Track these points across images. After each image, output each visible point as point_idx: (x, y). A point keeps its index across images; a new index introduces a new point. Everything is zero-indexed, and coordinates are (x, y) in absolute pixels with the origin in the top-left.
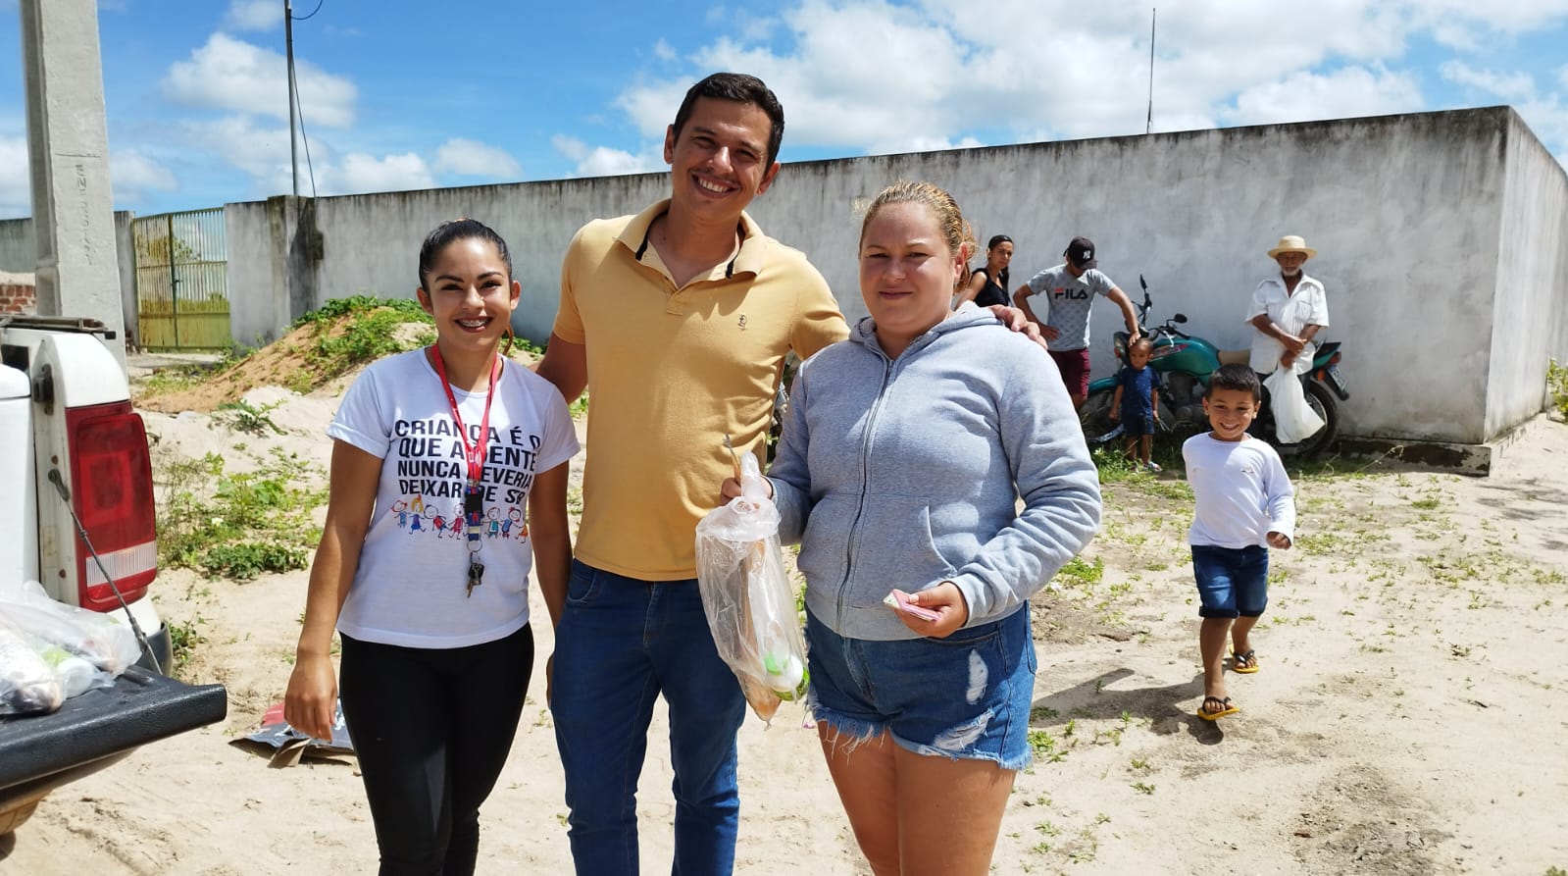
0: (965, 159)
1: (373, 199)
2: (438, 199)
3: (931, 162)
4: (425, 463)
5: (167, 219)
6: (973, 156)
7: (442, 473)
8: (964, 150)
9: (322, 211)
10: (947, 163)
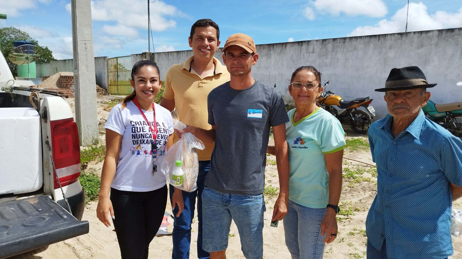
0: (347, 41)
1: (170, 53)
2: (187, 53)
3: (336, 41)
4: (141, 134)
5: (116, 59)
6: (350, 40)
7: (147, 137)
8: (347, 37)
9: (156, 57)
10: (341, 42)
